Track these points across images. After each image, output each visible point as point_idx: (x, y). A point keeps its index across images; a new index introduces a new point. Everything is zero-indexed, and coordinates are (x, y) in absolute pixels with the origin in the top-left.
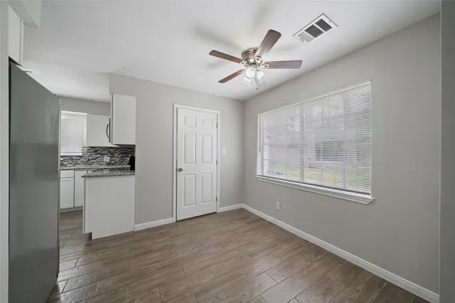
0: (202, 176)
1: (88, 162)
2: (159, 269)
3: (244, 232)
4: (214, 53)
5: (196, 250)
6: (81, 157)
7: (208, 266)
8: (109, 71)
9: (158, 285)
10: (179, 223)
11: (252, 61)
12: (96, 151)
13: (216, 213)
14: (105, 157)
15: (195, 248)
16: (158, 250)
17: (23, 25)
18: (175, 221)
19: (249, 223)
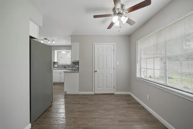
0: (106, 75)
1: (72, 67)
2: (78, 111)
3: (123, 107)
4: (95, 17)
5: (95, 109)
6: (70, 65)
7: (96, 118)
8: (70, 35)
9: (74, 118)
10: (95, 95)
11: (117, 12)
12: (74, 63)
13: (114, 94)
14: (77, 65)
15: (95, 108)
16: (82, 104)
17: (38, 27)
18: (94, 94)
19: (128, 104)
